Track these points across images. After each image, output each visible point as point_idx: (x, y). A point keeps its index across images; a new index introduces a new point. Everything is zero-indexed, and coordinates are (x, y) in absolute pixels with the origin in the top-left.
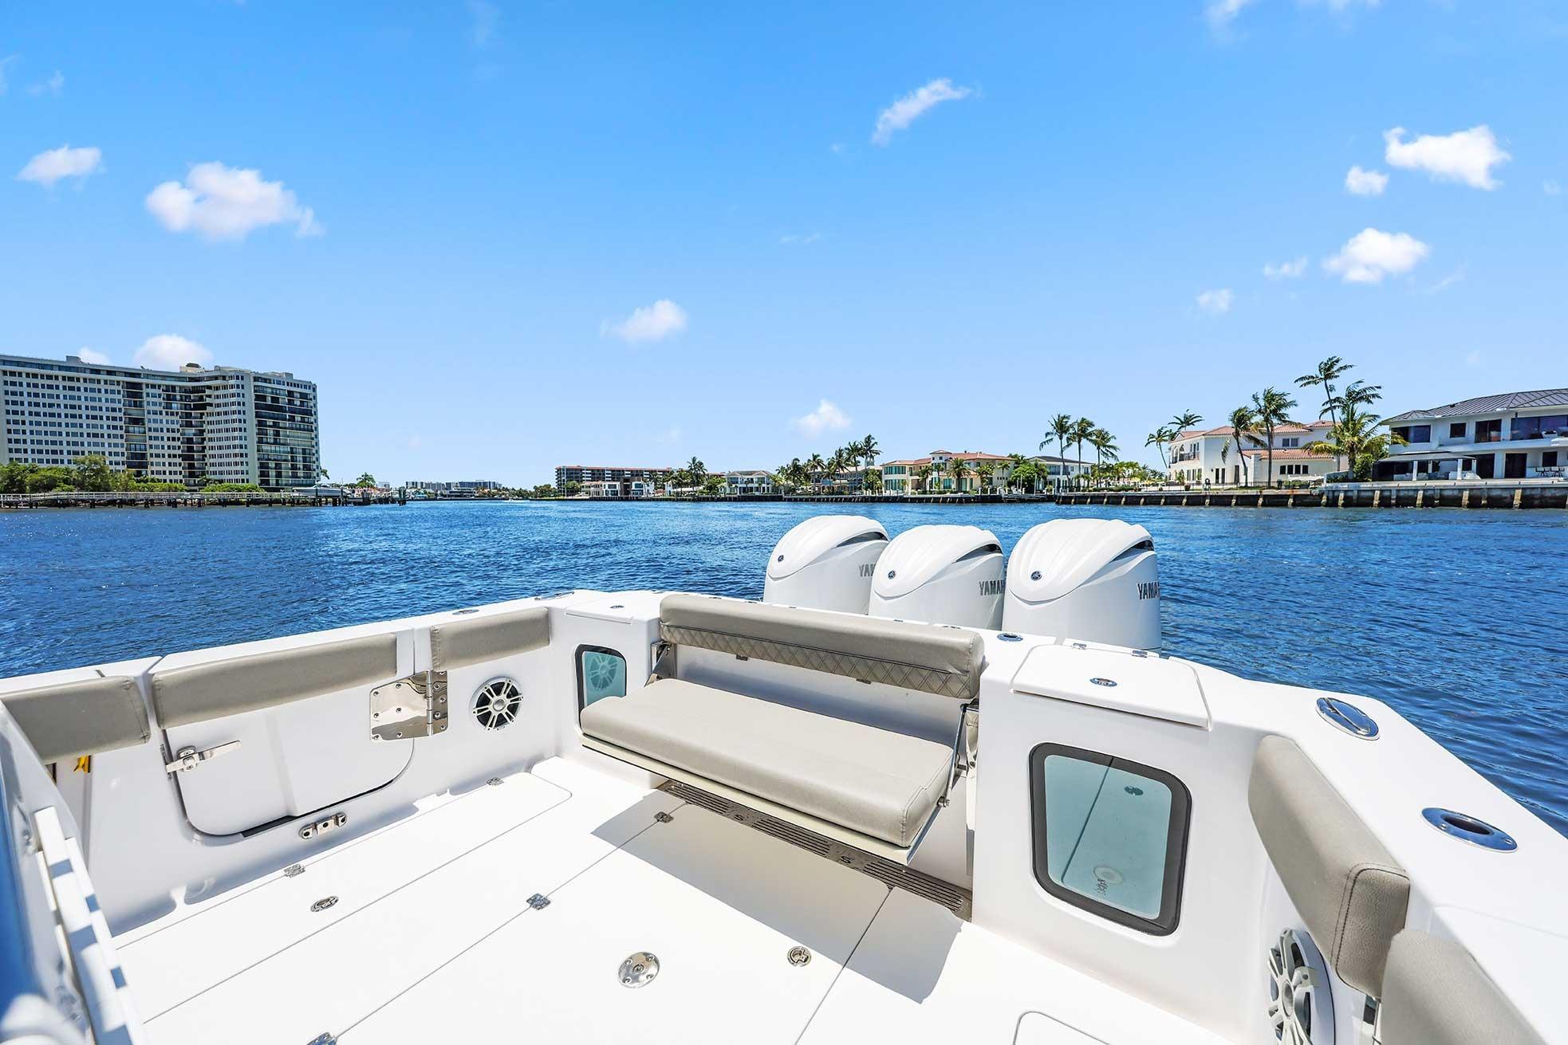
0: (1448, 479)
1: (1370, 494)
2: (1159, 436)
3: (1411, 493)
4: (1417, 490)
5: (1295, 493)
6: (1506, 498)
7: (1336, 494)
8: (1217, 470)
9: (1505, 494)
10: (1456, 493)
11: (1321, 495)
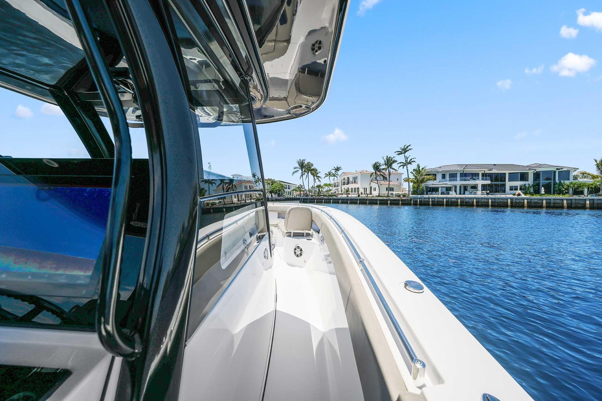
0: (449, 194)
1: (427, 200)
2: (329, 174)
3: (441, 200)
4: (443, 198)
5: (402, 199)
6: (470, 202)
7: (416, 199)
8: (364, 188)
9: (470, 201)
10: (455, 200)
11: (411, 200)
